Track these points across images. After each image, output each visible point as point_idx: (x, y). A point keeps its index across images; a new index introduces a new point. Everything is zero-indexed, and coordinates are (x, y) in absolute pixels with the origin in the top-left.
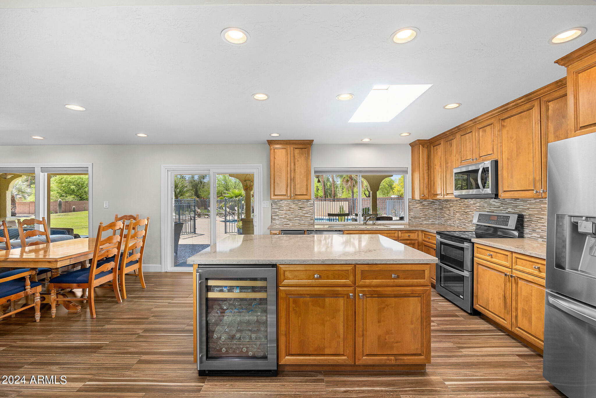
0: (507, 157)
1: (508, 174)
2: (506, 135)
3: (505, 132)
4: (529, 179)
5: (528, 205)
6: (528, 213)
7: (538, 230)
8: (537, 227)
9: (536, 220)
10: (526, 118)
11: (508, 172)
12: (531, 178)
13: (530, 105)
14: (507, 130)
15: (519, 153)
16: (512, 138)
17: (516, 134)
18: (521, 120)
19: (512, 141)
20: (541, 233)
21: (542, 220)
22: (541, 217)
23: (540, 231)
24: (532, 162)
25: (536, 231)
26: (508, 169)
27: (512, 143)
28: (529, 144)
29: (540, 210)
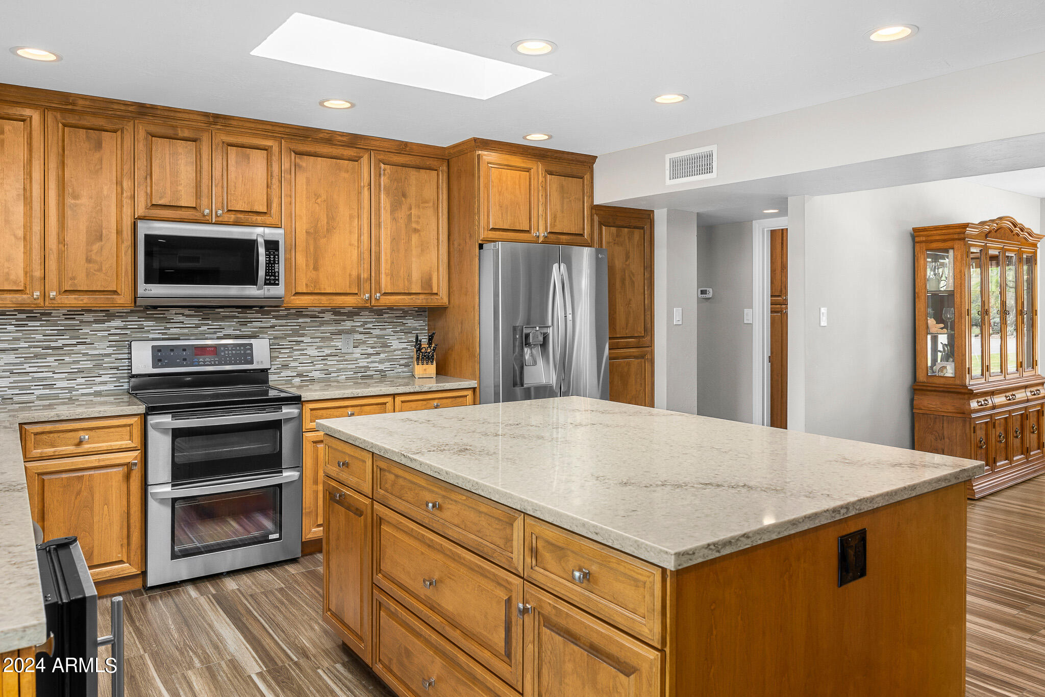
0: (305, 228)
1: (307, 261)
2: (305, 187)
3: (301, 179)
4: (350, 275)
5: (273, 321)
6: (272, 334)
7: (293, 364)
8: (292, 359)
9: (289, 347)
10: (348, 172)
11: (307, 257)
12: (354, 273)
13: (355, 154)
14: (307, 178)
15: (332, 227)
16: (317, 196)
17: (327, 191)
18: (338, 171)
19: (319, 200)
20: (299, 368)
21: (301, 344)
22: (299, 340)
23: (296, 364)
24: (356, 248)
25: (290, 366)
26: (307, 252)
27: (316, 205)
28: (351, 217)
29: (298, 327)
